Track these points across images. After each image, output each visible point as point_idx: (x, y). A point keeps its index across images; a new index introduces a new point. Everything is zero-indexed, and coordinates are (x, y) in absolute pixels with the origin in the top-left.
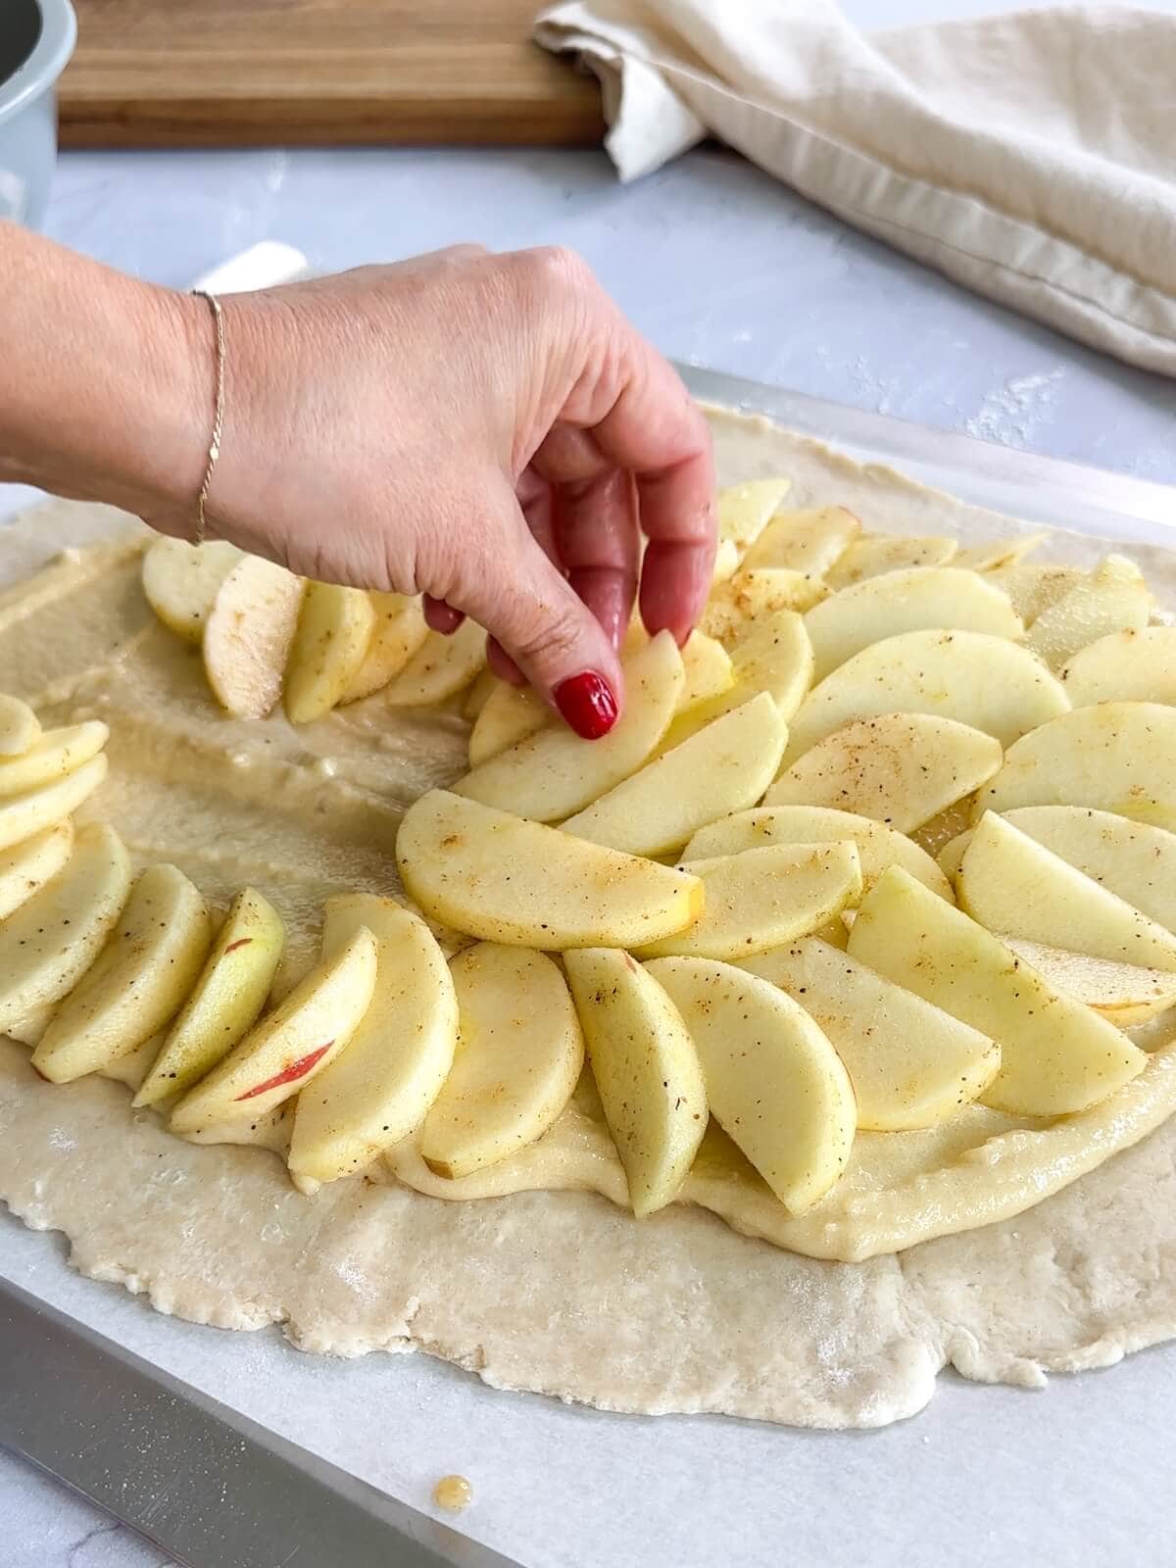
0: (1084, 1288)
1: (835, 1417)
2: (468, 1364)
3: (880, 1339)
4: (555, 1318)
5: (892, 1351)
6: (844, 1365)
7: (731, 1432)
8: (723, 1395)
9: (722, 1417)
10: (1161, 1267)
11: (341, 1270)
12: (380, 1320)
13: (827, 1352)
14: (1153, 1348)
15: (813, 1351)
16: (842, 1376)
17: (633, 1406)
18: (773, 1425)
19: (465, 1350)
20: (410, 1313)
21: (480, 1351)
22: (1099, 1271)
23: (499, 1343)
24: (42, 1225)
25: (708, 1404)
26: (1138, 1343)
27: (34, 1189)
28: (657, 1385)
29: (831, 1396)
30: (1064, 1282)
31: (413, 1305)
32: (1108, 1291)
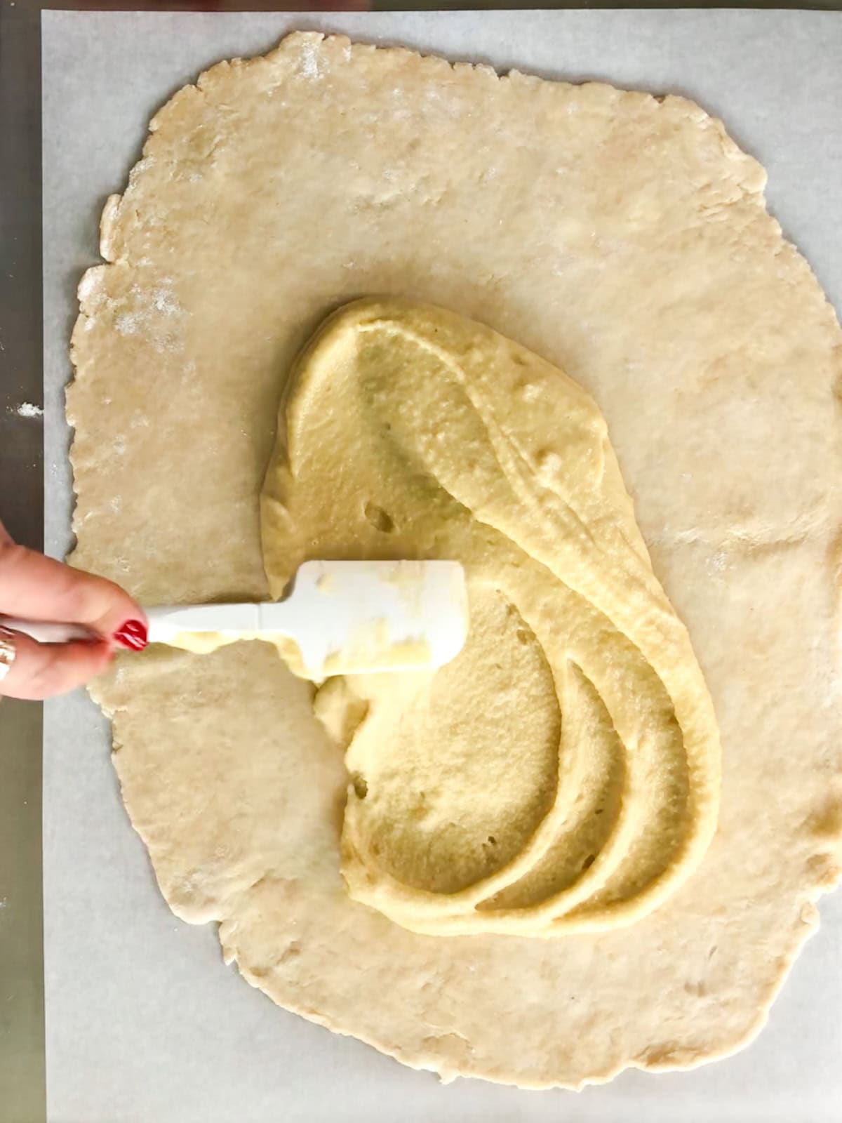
0: (283, 960)
1: (166, 895)
2: (114, 745)
3: (213, 894)
4: (151, 766)
5: (210, 901)
6: (194, 886)
7: (143, 858)
8: (154, 849)
9: (146, 852)
10: (310, 985)
11: (120, 670)
12: (110, 700)
13: (196, 877)
14: (266, 996)
15: (195, 871)
16: (188, 888)
17: (132, 818)
18: (152, 872)
19: (118, 741)
20: (119, 710)
21: (121, 747)
22: (295, 961)
23: (127, 752)
24: (75, 530)
25: (148, 845)
26: (265, 991)
27: (86, 514)
28: (145, 822)
29: (175, 889)
30: (282, 951)
31: (123, 708)
32: (284, 971)
